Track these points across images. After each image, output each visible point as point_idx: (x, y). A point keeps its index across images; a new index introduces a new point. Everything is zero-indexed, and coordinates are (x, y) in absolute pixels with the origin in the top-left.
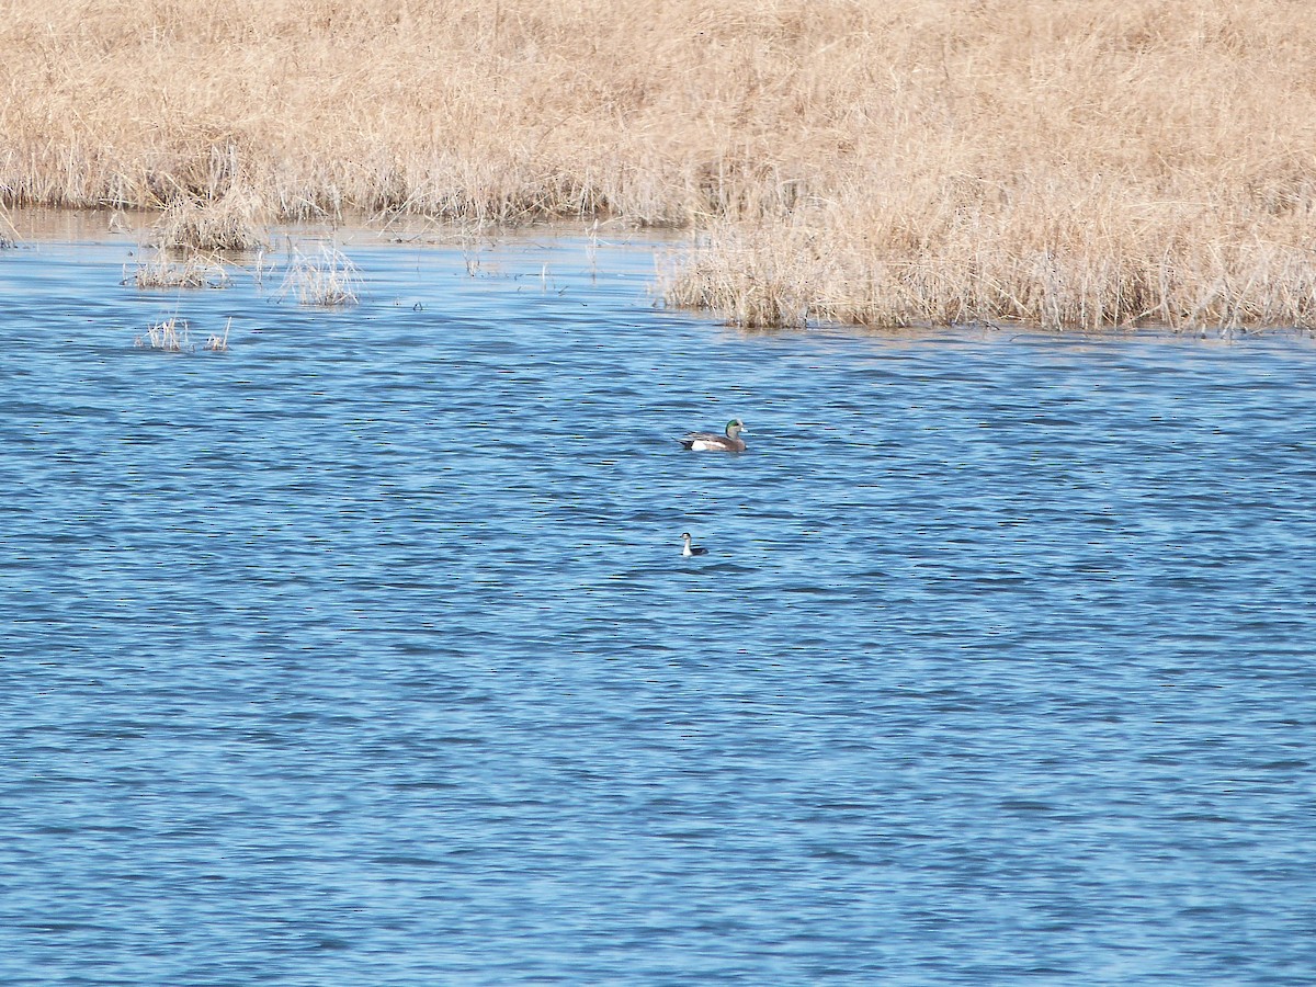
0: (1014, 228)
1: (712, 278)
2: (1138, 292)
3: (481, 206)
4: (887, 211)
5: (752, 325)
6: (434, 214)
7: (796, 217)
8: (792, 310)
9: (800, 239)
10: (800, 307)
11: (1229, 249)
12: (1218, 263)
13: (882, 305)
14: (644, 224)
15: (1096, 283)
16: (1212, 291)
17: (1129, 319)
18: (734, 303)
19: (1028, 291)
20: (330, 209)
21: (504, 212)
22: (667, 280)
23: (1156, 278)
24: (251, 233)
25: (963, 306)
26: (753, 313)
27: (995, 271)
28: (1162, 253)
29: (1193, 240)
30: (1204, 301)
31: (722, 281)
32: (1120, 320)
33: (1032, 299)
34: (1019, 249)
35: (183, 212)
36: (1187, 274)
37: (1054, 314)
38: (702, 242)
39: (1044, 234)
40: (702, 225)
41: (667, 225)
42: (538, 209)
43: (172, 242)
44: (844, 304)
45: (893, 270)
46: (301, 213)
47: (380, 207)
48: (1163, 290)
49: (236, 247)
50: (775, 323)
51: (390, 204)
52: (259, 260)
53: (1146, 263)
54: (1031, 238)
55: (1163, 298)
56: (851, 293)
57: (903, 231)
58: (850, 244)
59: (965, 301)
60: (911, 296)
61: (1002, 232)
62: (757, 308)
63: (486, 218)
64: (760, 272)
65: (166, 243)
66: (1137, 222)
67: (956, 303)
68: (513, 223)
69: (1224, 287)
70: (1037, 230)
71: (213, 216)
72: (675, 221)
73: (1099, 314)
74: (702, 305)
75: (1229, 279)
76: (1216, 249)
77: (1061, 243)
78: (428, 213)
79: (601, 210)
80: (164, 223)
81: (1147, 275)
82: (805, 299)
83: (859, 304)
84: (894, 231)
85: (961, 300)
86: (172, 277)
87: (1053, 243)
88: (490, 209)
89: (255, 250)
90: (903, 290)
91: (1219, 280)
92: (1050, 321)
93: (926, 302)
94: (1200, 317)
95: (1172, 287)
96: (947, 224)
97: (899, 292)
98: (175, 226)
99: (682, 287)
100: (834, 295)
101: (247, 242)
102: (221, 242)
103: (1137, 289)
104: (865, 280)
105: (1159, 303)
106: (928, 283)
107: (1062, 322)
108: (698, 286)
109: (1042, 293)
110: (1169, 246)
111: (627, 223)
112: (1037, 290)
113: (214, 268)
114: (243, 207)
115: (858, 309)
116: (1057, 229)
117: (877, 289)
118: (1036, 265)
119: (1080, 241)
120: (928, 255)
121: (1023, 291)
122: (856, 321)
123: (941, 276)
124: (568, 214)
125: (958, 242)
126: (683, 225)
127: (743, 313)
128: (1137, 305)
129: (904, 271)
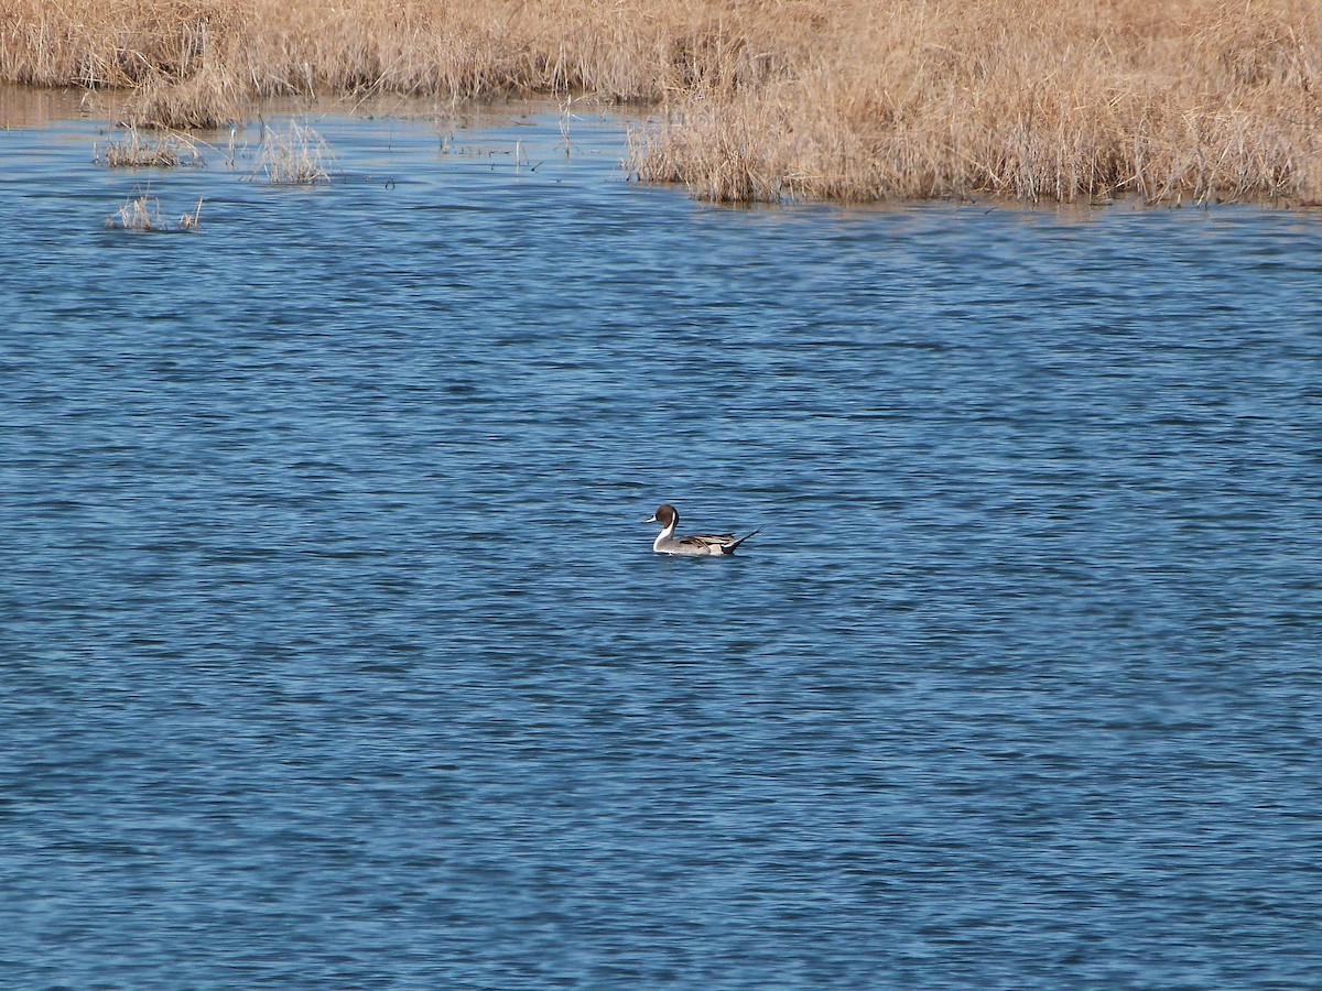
0: (989, 100)
1: (686, 153)
2: (1113, 163)
3: (454, 83)
4: (860, 85)
5: (725, 199)
6: (407, 91)
7: (769, 89)
8: (764, 182)
9: (773, 112)
10: (774, 180)
11: (1204, 119)
12: (1192, 133)
13: (856, 178)
14: (618, 100)
15: (1071, 154)
16: (1187, 161)
17: (1104, 190)
18: (707, 177)
19: (1003, 163)
20: (302, 87)
21: (478, 88)
22: (641, 155)
23: (1132, 148)
24: (222, 109)
25: (939, 180)
26: (726, 187)
27: (969, 143)
28: (1137, 124)
29: (1167, 111)
30: (1179, 170)
31: (698, 157)
32: (1095, 191)
33: (1007, 171)
34: (994, 121)
35: (153, 90)
36: (1162, 143)
37: (1028, 185)
38: (675, 117)
39: (1019, 105)
40: (674, 101)
41: (641, 101)
42: (512, 84)
43: (143, 120)
44: (818, 178)
45: (866, 144)
46: (272, 89)
47: (352, 85)
48: (1138, 161)
49: (208, 125)
50: (748, 199)
51: (363, 83)
52: (231, 137)
53: (1121, 133)
54: (1006, 110)
55: (1138, 169)
56: (825, 167)
57: (876, 103)
58: (823, 118)
59: (940, 174)
60: (884, 168)
61: (976, 105)
62: (730, 182)
63: (460, 94)
64: (733, 147)
65: (137, 121)
66: (1113, 93)
67: (931, 176)
68: (487, 99)
69: (1199, 158)
70: (1013, 101)
71: (186, 93)
72: (650, 96)
73: (1074, 186)
74: (675, 180)
75: (1204, 149)
76: (1191, 118)
77: (1039, 115)
78: (400, 89)
79: (576, 86)
80: (135, 101)
81: (1122, 146)
82: (779, 173)
83: (833, 177)
84: (868, 103)
85: (937, 172)
86: (144, 156)
87: (1028, 114)
88: (463, 86)
89: (227, 127)
90: (877, 164)
91: (1195, 150)
92: (1025, 193)
93: (901, 175)
94: (1175, 188)
95: (1147, 157)
96: (920, 98)
97: (873, 165)
98: (145, 105)
99: (655, 161)
100: (805, 168)
101: (220, 120)
102: (193, 121)
103: (1112, 160)
104: (838, 152)
105: (1135, 174)
106: (902, 155)
107: (1038, 194)
108: (671, 162)
109: (1018, 165)
110: (1144, 117)
111: (601, 100)
112: (1012, 162)
113: (186, 144)
114: (215, 85)
115: (832, 184)
116: (1031, 101)
117: (851, 161)
118: (1010, 138)
119: (1054, 112)
120: (902, 127)
121: (999, 164)
122: (830, 195)
123: (916, 148)
124: (543, 90)
125: (932, 114)
126: (656, 101)
127: (716, 185)
128: (1114, 172)
129: (879, 144)
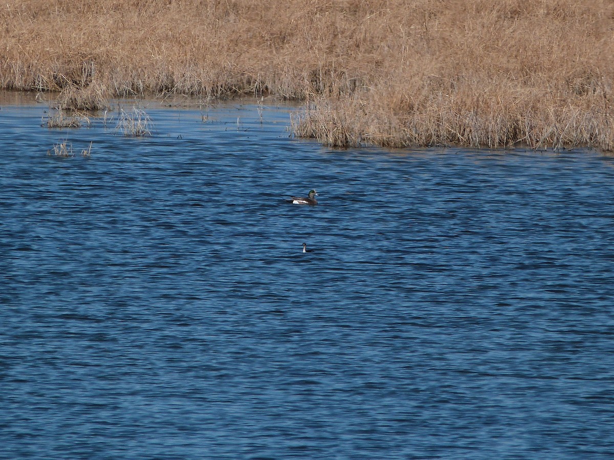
0: (458, 101)
1: (317, 124)
2: (515, 130)
3: (209, 89)
4: (398, 93)
5: (335, 146)
6: (187, 93)
7: (356, 96)
8: (354, 139)
9: (358, 106)
10: (358, 138)
11: (557, 110)
12: (552, 117)
13: (395, 136)
14: (285, 98)
15: (495, 125)
16: (550, 130)
17: (511, 143)
18: (327, 136)
19: (464, 130)
20: (138, 91)
21: (219, 92)
22: (296, 125)
23: (524, 123)
24: (102, 102)
25: (434, 138)
26: (336, 140)
27: (448, 120)
28: (527, 112)
29: (541, 106)
30: (546, 134)
31: (322, 125)
32: (507, 143)
33: (466, 134)
34: (460, 110)
35: (69, 93)
36: (538, 121)
37: (476, 141)
38: (312, 107)
39: (472, 103)
40: (312, 99)
41: (296, 99)
42: (235, 91)
43: (65, 106)
44: (378, 136)
45: (400, 120)
46: (124, 92)
47: (161, 90)
48: (527, 130)
49: (94, 109)
50: (346, 145)
51: (167, 89)
53: (519, 117)
54: (465, 105)
55: (527, 133)
56: (381, 131)
57: (406, 102)
58: (381, 108)
59: (435, 135)
60: (408, 133)
61: (452, 103)
62: (338, 138)
63: (211, 95)
64: (339, 121)
65: (62, 107)
66: (515, 98)
67: (431, 136)
68: (223, 98)
69: (555, 129)
70: (469, 102)
71: (85, 93)
72: (300, 97)
73: (497, 141)
74: (312, 137)
75: (558, 125)
76: (551, 110)
77: (481, 108)
78: (184, 93)
79: (264, 92)
80: (61, 98)
81: (520, 123)
82: (360, 134)
83: (385, 136)
84: (402, 102)
85: (433, 134)
86: (65, 123)
87: (476, 108)
88: (213, 91)
89: (103, 110)
90: (406, 130)
91: (553, 125)
92: (474, 144)
93: (417, 135)
94: (544, 142)
95: (531, 128)
96: (426, 98)
97: (404, 130)
98: (66, 99)
99: (303, 128)
100: (373, 131)
101: (100, 106)
102: (87, 106)
103: (515, 129)
104: (388, 124)
105: (525, 135)
106: (417, 126)
107: (480, 144)
108: (310, 128)
109: (471, 131)
110: (530, 109)
111: (277, 98)
112: (468, 130)
114: (98, 90)
115: (385, 138)
116: (478, 101)
117: (394, 129)
118: (468, 118)
119: (488, 107)
120: (418, 113)
121: (462, 130)
122: (384, 145)
123: (424, 123)
124: (249, 94)
125: (432, 108)
126: (303, 99)
127: (331, 140)
128: (515, 136)
129: (406, 121)
